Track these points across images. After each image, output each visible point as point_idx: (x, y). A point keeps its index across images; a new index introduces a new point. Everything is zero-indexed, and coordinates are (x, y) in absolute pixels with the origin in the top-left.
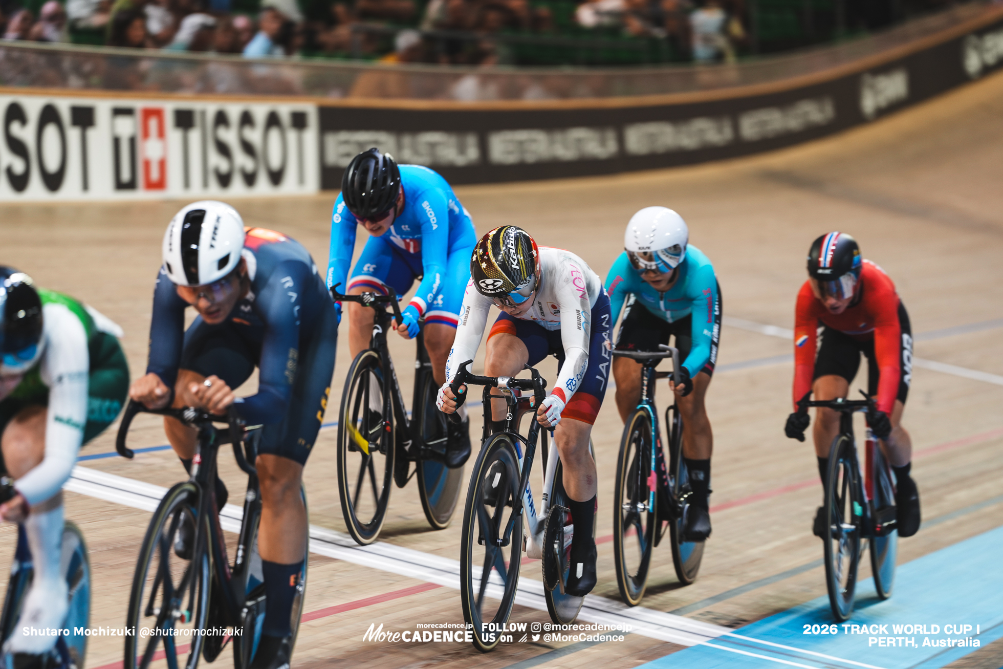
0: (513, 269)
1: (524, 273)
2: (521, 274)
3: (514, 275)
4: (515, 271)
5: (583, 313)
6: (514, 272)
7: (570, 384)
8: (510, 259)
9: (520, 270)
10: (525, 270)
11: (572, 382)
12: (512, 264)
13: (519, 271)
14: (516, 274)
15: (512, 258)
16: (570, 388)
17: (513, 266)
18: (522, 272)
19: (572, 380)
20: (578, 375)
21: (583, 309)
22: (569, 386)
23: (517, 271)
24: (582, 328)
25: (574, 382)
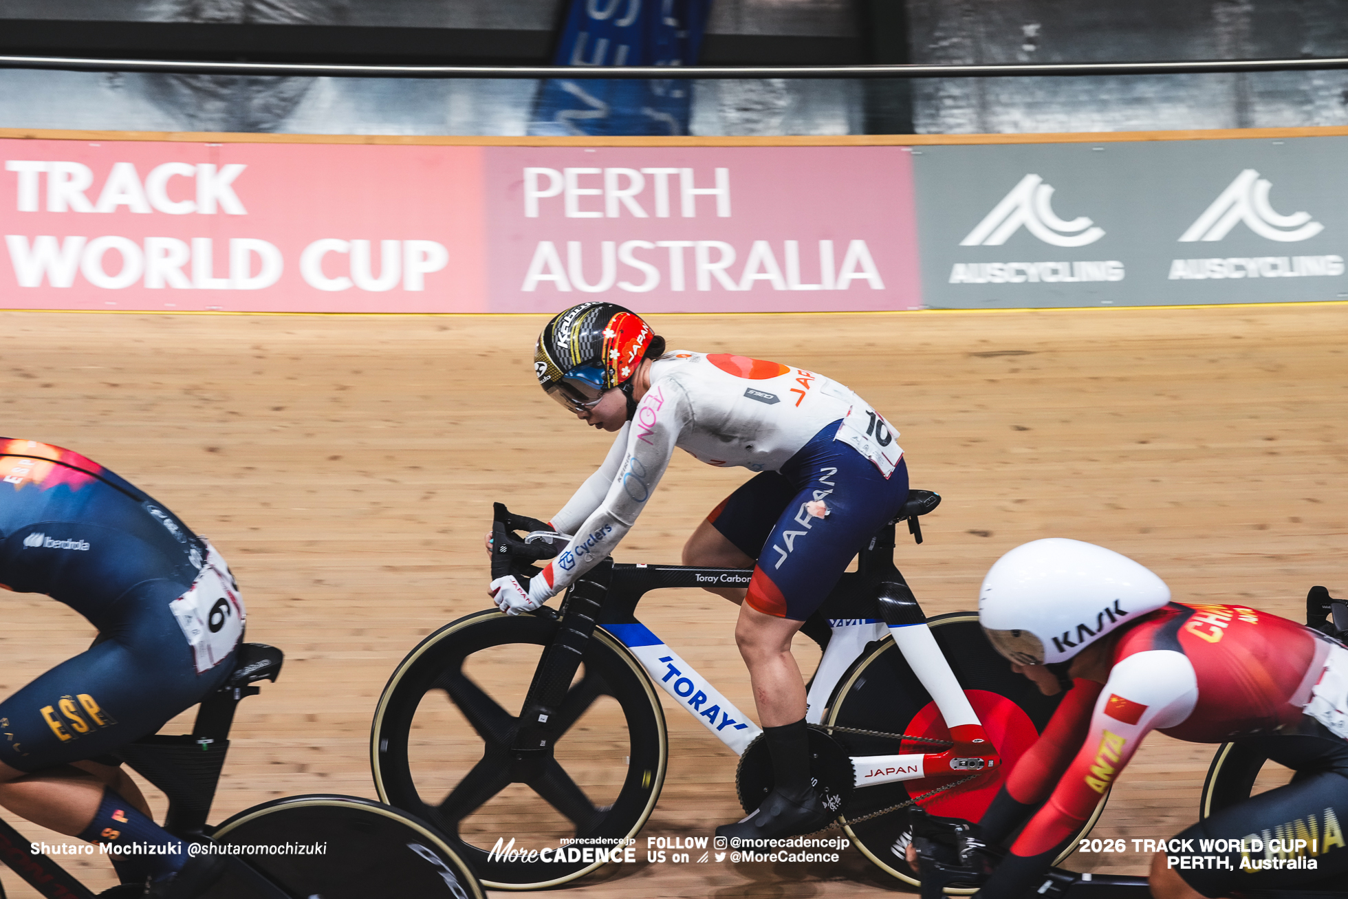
0: (559, 348)
1: (575, 355)
2: (570, 355)
3: (560, 356)
4: (562, 351)
5: (633, 461)
6: (560, 351)
7: (563, 559)
8: (557, 334)
9: (569, 351)
10: (577, 352)
11: (566, 557)
12: (559, 340)
13: (567, 351)
14: (563, 356)
15: (561, 333)
16: (563, 565)
17: (559, 344)
18: (572, 353)
19: (569, 553)
20: (577, 547)
21: (636, 455)
22: (562, 562)
23: (564, 351)
24: (622, 481)
25: (570, 558)
